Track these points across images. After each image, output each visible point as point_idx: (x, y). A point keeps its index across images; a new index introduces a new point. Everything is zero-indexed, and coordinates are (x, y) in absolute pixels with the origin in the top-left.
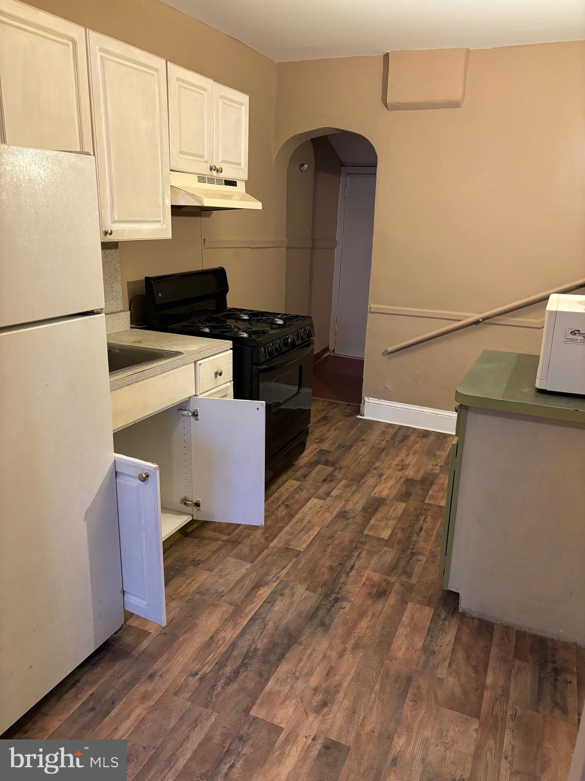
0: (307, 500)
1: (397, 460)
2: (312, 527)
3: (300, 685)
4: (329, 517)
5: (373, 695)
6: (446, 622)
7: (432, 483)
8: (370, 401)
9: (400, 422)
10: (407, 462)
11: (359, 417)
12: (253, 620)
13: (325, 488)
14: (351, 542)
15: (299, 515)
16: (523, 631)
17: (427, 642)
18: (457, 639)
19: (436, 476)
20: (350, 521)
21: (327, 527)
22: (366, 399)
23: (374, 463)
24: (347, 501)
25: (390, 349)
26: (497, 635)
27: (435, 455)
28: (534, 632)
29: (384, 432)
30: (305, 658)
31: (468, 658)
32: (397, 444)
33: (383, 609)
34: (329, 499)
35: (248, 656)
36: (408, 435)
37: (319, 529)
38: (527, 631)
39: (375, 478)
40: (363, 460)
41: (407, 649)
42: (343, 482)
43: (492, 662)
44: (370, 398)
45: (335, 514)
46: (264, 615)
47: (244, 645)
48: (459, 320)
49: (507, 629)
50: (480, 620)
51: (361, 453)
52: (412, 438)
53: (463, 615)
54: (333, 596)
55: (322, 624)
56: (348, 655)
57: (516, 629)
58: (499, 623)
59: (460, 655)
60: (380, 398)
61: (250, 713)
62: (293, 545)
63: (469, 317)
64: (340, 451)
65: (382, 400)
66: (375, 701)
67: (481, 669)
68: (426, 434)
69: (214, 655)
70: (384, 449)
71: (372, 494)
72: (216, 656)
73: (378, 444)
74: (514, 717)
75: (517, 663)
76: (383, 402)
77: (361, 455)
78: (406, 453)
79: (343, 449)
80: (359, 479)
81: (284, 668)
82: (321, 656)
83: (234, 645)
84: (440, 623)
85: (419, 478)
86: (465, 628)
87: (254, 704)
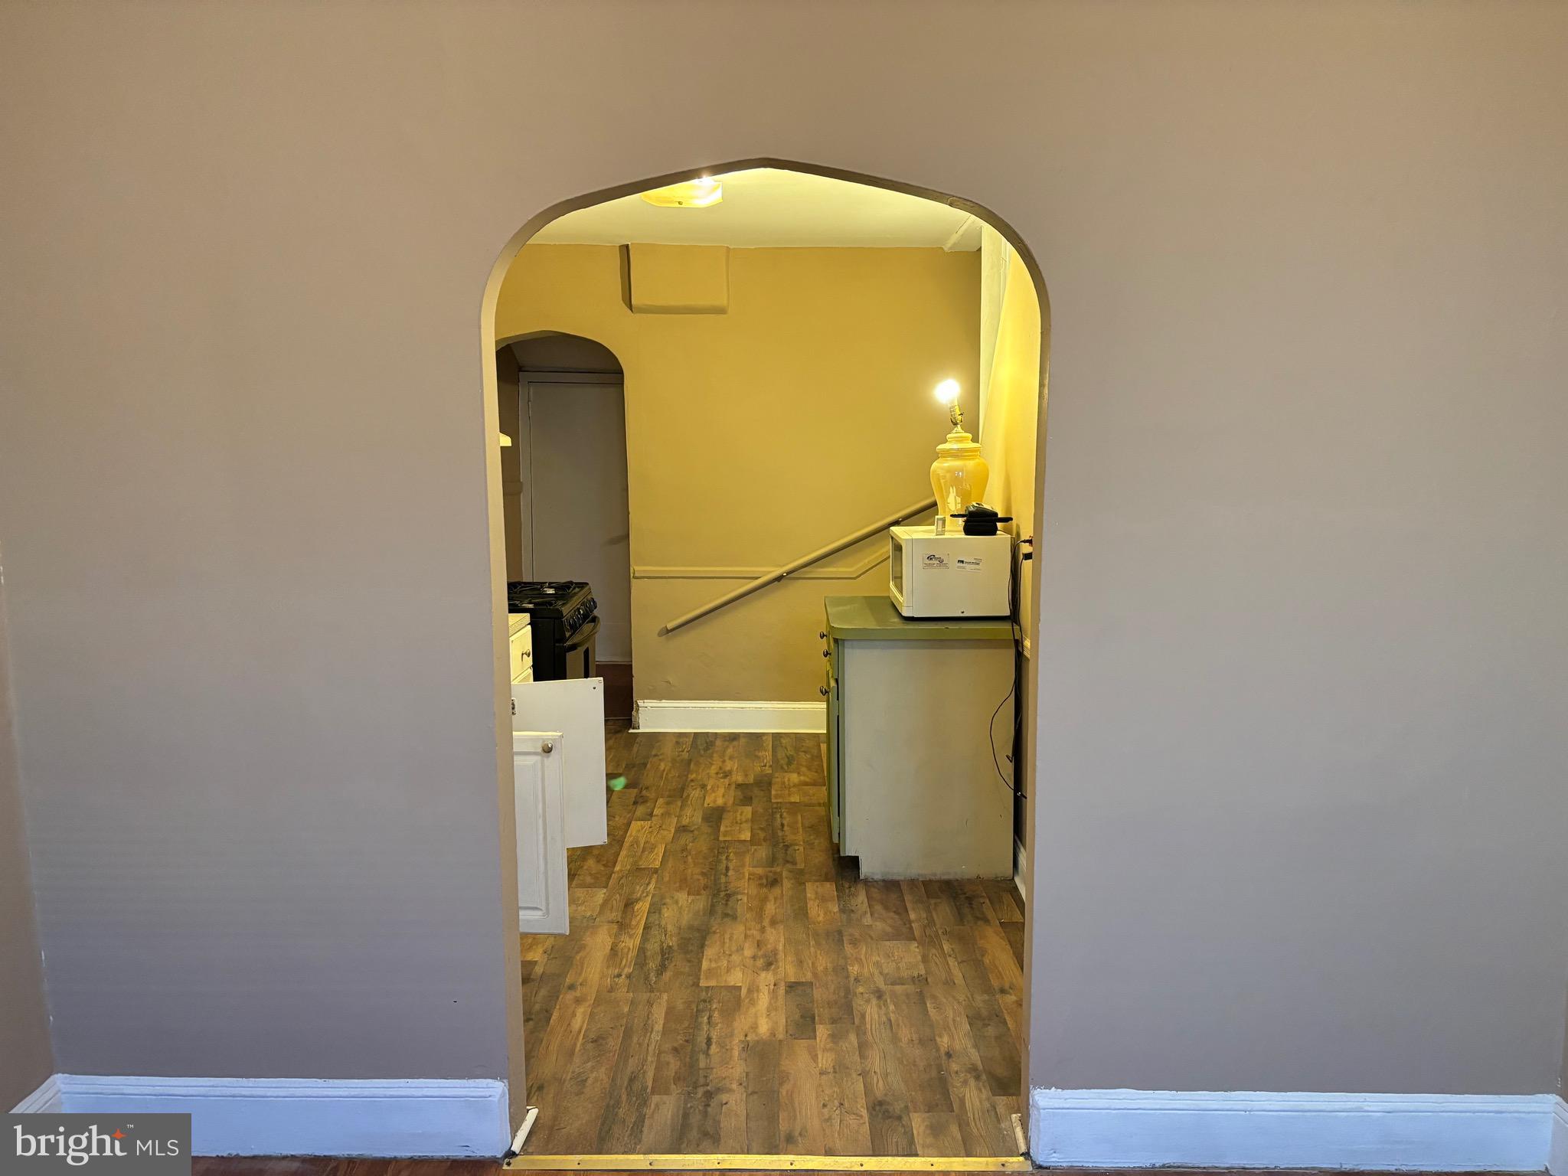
0: (629, 824)
1: (713, 770)
2: (653, 848)
3: (735, 958)
4: (669, 834)
5: (812, 949)
6: (853, 889)
7: (770, 784)
8: (646, 705)
9: (695, 728)
10: (728, 768)
11: (631, 731)
12: (647, 928)
13: (641, 810)
14: (711, 850)
15: (628, 840)
16: (928, 879)
17: (842, 905)
18: (869, 898)
19: (770, 776)
20: (696, 832)
21: (672, 842)
22: (640, 703)
23: (687, 776)
24: (679, 817)
25: (670, 626)
26: (904, 887)
27: (758, 757)
28: (938, 878)
29: (677, 743)
30: (727, 941)
31: (887, 908)
32: (702, 752)
33: (782, 892)
34: (653, 818)
35: (666, 954)
36: (711, 742)
37: (663, 847)
38: (933, 878)
39: (698, 789)
40: (670, 775)
41: (825, 914)
42: (661, 801)
43: (909, 906)
44: (645, 701)
45: (673, 830)
46: (657, 922)
47: (653, 947)
48: (757, 578)
49: (912, 883)
50: (884, 881)
51: (662, 769)
52: (718, 743)
53: (866, 882)
54: (722, 894)
55: (726, 915)
56: (769, 930)
57: (921, 879)
58: (902, 878)
59: (878, 907)
60: (660, 698)
61: (700, 985)
62: (643, 864)
63: (770, 572)
64: (633, 773)
65: (664, 701)
66: (816, 952)
67: (902, 911)
68: (733, 737)
69: (627, 960)
70: (690, 761)
71: (706, 805)
72: (629, 960)
73: (679, 756)
74: (945, 933)
75: (933, 901)
76: (665, 703)
77: (664, 770)
78: (721, 760)
79: (635, 769)
80: (679, 794)
81: (710, 952)
82: (743, 936)
83: (642, 950)
84: (847, 891)
85: (751, 781)
86: (873, 889)
87: (699, 979)
